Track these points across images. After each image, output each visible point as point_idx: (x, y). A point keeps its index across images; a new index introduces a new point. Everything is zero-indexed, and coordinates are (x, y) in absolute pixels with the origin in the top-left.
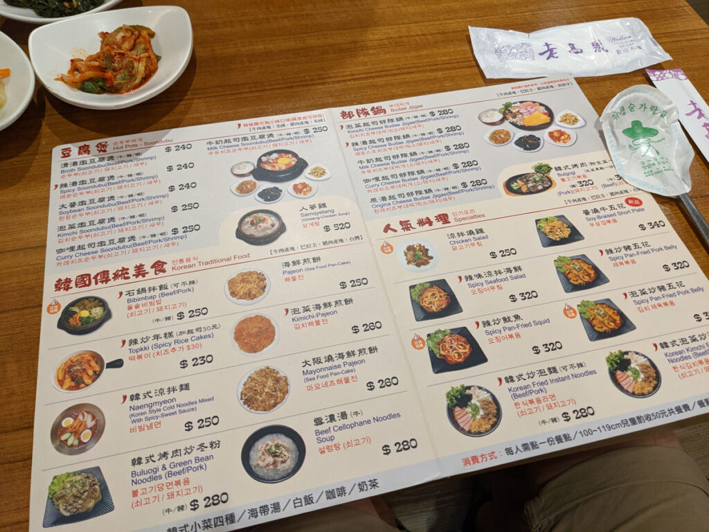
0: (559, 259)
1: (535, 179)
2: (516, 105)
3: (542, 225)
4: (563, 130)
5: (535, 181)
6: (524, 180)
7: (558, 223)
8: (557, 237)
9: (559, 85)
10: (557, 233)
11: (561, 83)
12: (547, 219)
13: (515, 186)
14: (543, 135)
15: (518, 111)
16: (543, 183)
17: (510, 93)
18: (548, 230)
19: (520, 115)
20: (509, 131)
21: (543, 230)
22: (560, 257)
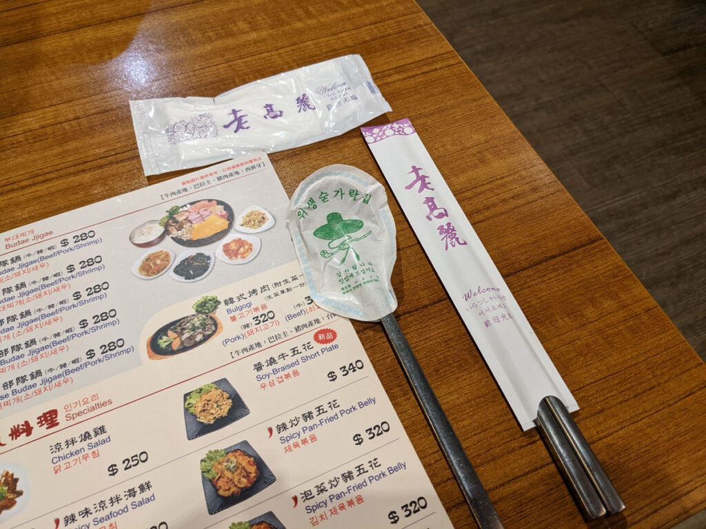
0: (208, 457)
1: (193, 325)
2: (185, 208)
3: (192, 401)
4: (243, 237)
5: (194, 329)
6: (179, 329)
7: (215, 394)
8: (211, 417)
9: (247, 169)
10: (212, 411)
11: (249, 165)
12: (201, 390)
13: (163, 342)
14: (215, 251)
15: (186, 219)
16: (204, 329)
17: (179, 192)
18: (200, 409)
19: (189, 224)
20: (169, 251)
21: (192, 410)
22: (210, 452)
